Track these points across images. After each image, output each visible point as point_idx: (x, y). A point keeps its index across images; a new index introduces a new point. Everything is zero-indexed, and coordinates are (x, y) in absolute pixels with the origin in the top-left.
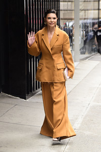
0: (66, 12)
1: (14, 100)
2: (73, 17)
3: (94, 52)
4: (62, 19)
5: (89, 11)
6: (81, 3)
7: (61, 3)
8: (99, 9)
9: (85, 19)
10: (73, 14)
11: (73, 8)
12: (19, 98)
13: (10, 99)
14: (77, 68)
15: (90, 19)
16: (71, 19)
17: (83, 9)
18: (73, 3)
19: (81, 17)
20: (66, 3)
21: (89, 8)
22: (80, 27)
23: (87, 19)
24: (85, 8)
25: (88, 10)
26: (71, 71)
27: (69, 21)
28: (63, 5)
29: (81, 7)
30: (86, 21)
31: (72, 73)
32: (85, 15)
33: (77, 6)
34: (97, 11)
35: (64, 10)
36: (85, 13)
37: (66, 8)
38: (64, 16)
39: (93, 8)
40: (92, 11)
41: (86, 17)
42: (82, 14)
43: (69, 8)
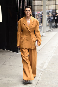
0: (38, 6)
1: (12, 53)
2: (42, 9)
3: (54, 27)
4: (36, 10)
5: (51, 6)
6: (46, 1)
7: (36, 2)
8: (56, 5)
9: (48, 10)
10: (42, 7)
11: (42, 4)
12: (14, 52)
13: (9, 53)
14: (45, 36)
15: (51, 10)
16: (41, 10)
17: (47, 4)
18: (42, 1)
19: (46, 9)
20: (39, 1)
21: (50, 4)
22: (46, 14)
23: (50, 10)
25: (50, 5)
26: (39, 42)
27: (40, 11)
28: (37, 3)
29: (46, 4)
30: (49, 11)
31: (40, 43)
32: (49, 8)
33: (44, 3)
34: (55, 6)
35: (37, 5)
37: (38, 4)
38: (37, 8)
39: (53, 4)
40: (52, 6)
41: (49, 9)
42: (47, 7)
43: (40, 4)
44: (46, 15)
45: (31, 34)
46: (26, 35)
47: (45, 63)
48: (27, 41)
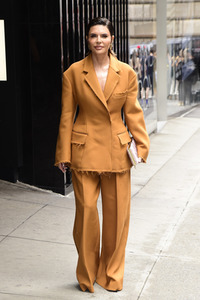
0: (141, 23)
1: (41, 195)
2: (154, 33)
3: (196, 100)
4: (132, 38)
5: (185, 22)
6: (169, 6)
7: (131, 8)
9: (177, 37)
10: (154, 28)
11: (154, 16)
12: (51, 192)
13: (33, 194)
14: (162, 132)
15: (187, 37)
16: (151, 37)
17: (174, 16)
18: (154, 5)
19: (169, 33)
20: (141, 6)
21: (184, 15)
22: (168, 52)
23: (182, 36)
24: (178, 16)
25: (182, 19)
26: (144, 147)
27: (146, 40)
28: (133, 11)
29: (169, 14)
30: (179, 40)
31: (145, 150)
32: (178, 30)
33: (161, 11)
35: (137, 20)
36: (177, 24)
37: (140, 16)
38: (136, 31)
39: (193, 15)
40: (192, 22)
41: (180, 33)
42: (171, 27)
43: (147, 16)
44: (169, 57)
45: (112, 117)
46: (95, 124)
47: (164, 231)
48: (96, 145)
